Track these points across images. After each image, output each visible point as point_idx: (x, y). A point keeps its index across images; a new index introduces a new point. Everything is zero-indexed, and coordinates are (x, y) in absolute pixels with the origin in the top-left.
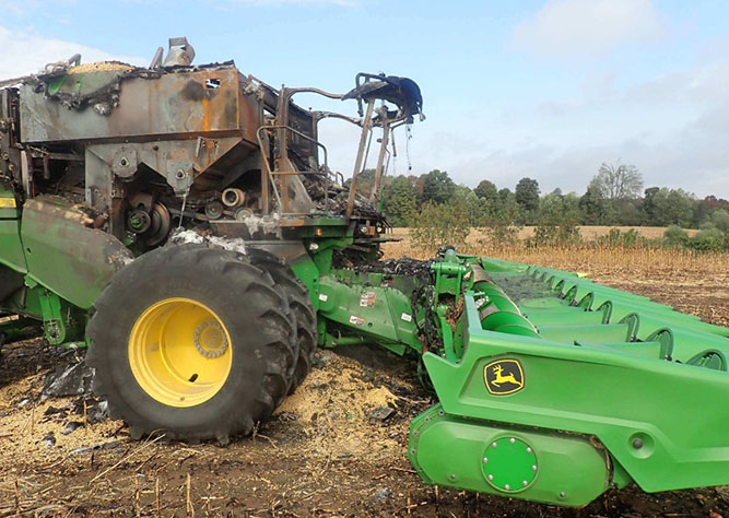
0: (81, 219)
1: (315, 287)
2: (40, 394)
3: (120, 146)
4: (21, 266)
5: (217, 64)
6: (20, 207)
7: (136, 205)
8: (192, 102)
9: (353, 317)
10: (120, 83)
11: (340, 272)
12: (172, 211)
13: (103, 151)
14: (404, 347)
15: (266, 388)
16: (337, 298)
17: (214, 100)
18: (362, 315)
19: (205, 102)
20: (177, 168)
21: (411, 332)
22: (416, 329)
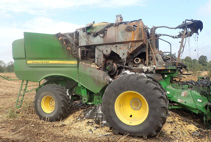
0: (96, 67)
1: (166, 89)
2: (83, 117)
3: (106, 46)
4: (77, 80)
5: (136, 20)
6: (78, 64)
7: (108, 63)
8: (128, 32)
9: (179, 100)
10: (107, 28)
11: (173, 84)
12: (118, 65)
13: (101, 48)
14: (198, 111)
15: (160, 122)
16: (173, 93)
17: (135, 31)
18: (182, 99)
19: (132, 32)
20: (123, 52)
21: (201, 106)
22: (203, 105)
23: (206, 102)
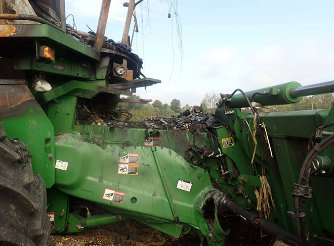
1: (47, 150)
9: (108, 191)
11: (89, 128)
14: (181, 226)
16: (84, 164)
18: (122, 187)
21: (192, 206)
22: (198, 203)
23: (207, 189)
